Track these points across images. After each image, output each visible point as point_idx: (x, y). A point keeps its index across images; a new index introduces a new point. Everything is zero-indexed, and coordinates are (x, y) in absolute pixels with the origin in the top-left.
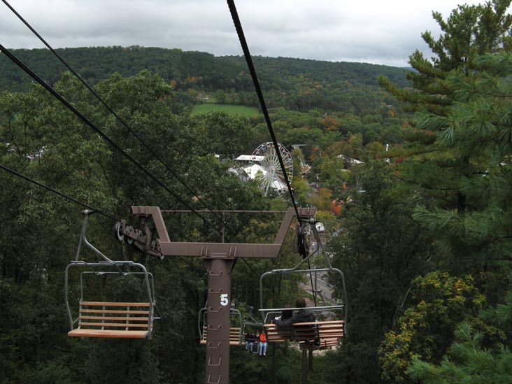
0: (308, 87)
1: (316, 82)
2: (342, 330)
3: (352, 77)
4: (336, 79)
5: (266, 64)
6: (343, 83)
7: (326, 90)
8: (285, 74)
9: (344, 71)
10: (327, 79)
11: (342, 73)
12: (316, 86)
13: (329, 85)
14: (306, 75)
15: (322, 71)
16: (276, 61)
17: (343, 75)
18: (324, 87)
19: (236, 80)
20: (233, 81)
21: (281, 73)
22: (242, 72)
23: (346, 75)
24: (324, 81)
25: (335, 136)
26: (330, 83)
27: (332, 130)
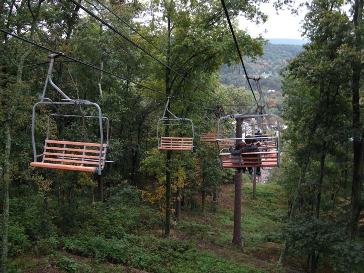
0: (259, 65)
1: (264, 61)
2: (276, 159)
3: (288, 56)
4: (278, 58)
6: (282, 61)
7: (271, 66)
9: (283, 51)
10: (271, 58)
11: (282, 53)
12: (264, 63)
13: (273, 63)
15: (268, 51)
17: (282, 54)
18: (269, 64)
23: (284, 54)
24: (269, 60)
25: (274, 111)
26: (273, 61)
27: (273, 107)
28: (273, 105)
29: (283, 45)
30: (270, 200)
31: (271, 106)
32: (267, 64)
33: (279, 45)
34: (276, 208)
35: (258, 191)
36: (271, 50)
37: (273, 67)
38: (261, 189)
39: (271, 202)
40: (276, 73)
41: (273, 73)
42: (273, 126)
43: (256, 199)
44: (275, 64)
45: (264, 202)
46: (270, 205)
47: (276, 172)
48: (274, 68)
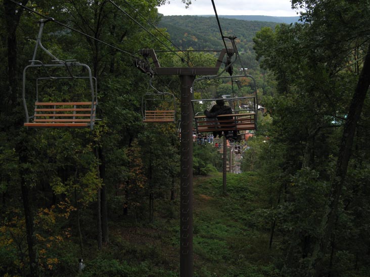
5: (200, 22)
7: (243, 44)
8: (214, 31)
9: (256, 28)
10: (244, 35)
13: (245, 40)
14: (229, 32)
16: (208, 20)
17: (255, 32)
18: (242, 41)
19: (183, 41)
20: (181, 41)
21: (212, 30)
22: (186, 33)
24: (242, 37)
25: (247, 90)
26: (245, 38)
27: (245, 86)
28: (246, 83)
29: (255, 22)
30: (244, 197)
31: (243, 84)
32: (239, 41)
33: (251, 21)
34: (252, 208)
35: (229, 185)
36: (243, 27)
37: (245, 44)
38: (232, 181)
39: (245, 199)
40: (248, 51)
41: (245, 51)
42: (245, 106)
43: (227, 195)
44: (247, 41)
45: (238, 200)
46: (245, 203)
47: (250, 157)
48: (246, 46)
